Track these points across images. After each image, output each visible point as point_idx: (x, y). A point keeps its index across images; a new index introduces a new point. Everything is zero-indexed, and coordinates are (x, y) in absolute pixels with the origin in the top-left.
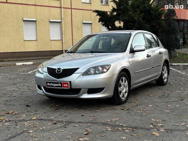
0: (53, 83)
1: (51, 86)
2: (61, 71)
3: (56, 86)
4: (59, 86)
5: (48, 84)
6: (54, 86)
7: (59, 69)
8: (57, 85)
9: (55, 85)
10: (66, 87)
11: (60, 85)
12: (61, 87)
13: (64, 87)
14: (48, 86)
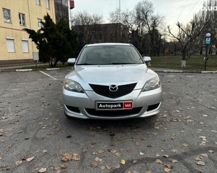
0: (108, 104)
1: (106, 108)
2: (116, 88)
3: (113, 108)
4: (118, 107)
5: (101, 106)
6: (110, 108)
7: (113, 86)
8: (115, 106)
9: (112, 106)
10: (128, 107)
11: (120, 106)
12: (122, 107)
13: (125, 107)
14: (101, 108)
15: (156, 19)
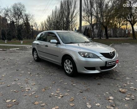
2: (112, 53)
9: (113, 63)
14: (109, 65)
15: (28, 16)
